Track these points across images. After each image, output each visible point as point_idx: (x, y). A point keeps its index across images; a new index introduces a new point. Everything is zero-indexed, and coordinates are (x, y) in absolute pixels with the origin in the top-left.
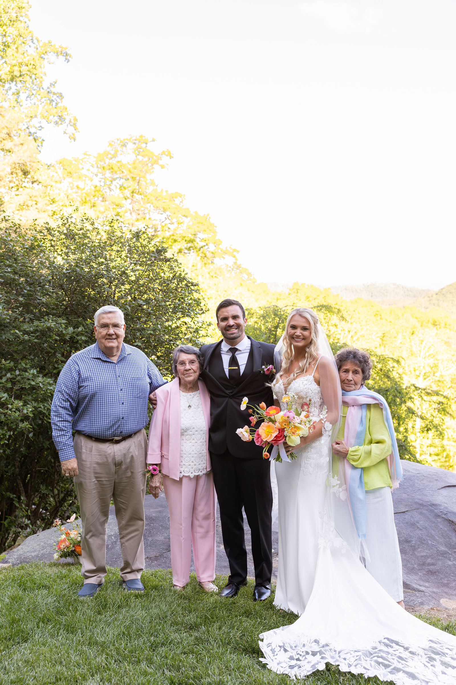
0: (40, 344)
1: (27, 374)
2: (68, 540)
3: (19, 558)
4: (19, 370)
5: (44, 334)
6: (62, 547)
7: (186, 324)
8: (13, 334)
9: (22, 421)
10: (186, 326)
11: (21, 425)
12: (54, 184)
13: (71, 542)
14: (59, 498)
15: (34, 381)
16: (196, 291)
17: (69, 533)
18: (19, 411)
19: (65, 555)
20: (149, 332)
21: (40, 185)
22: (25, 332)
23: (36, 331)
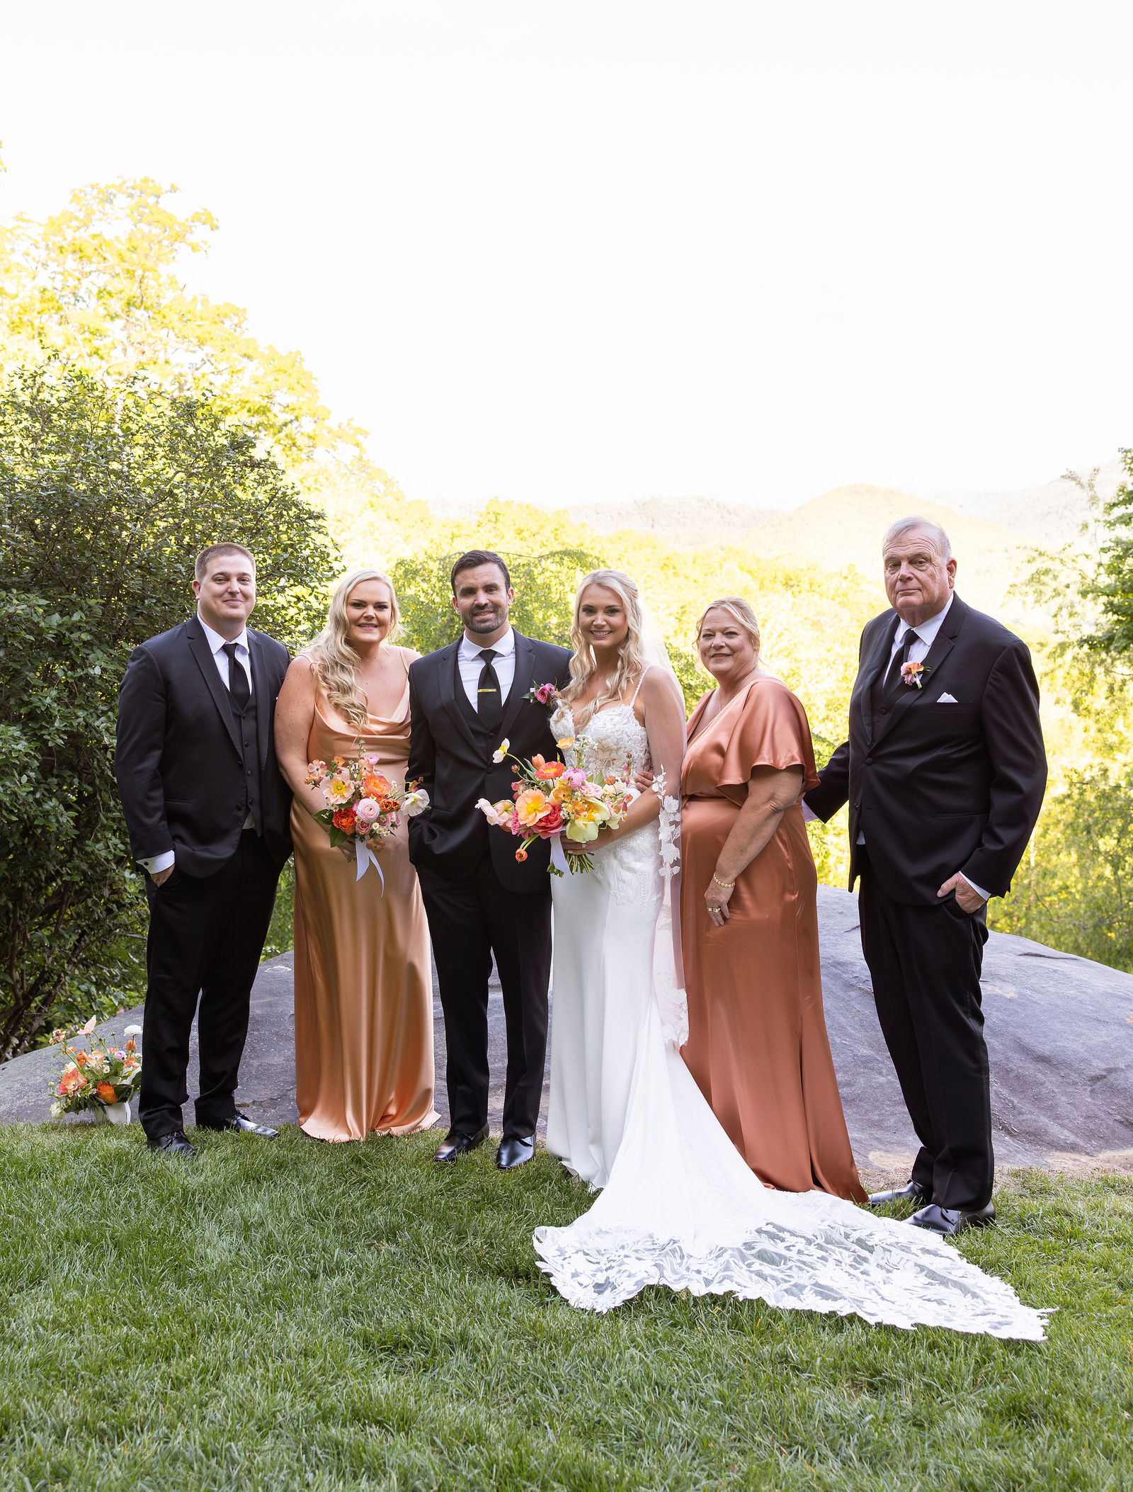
2: (83, 1072)
6: (71, 1088)
7: (299, 599)
10: (301, 605)
13: (90, 1076)
14: (22, 988)
17: (84, 1058)
19: (77, 1105)
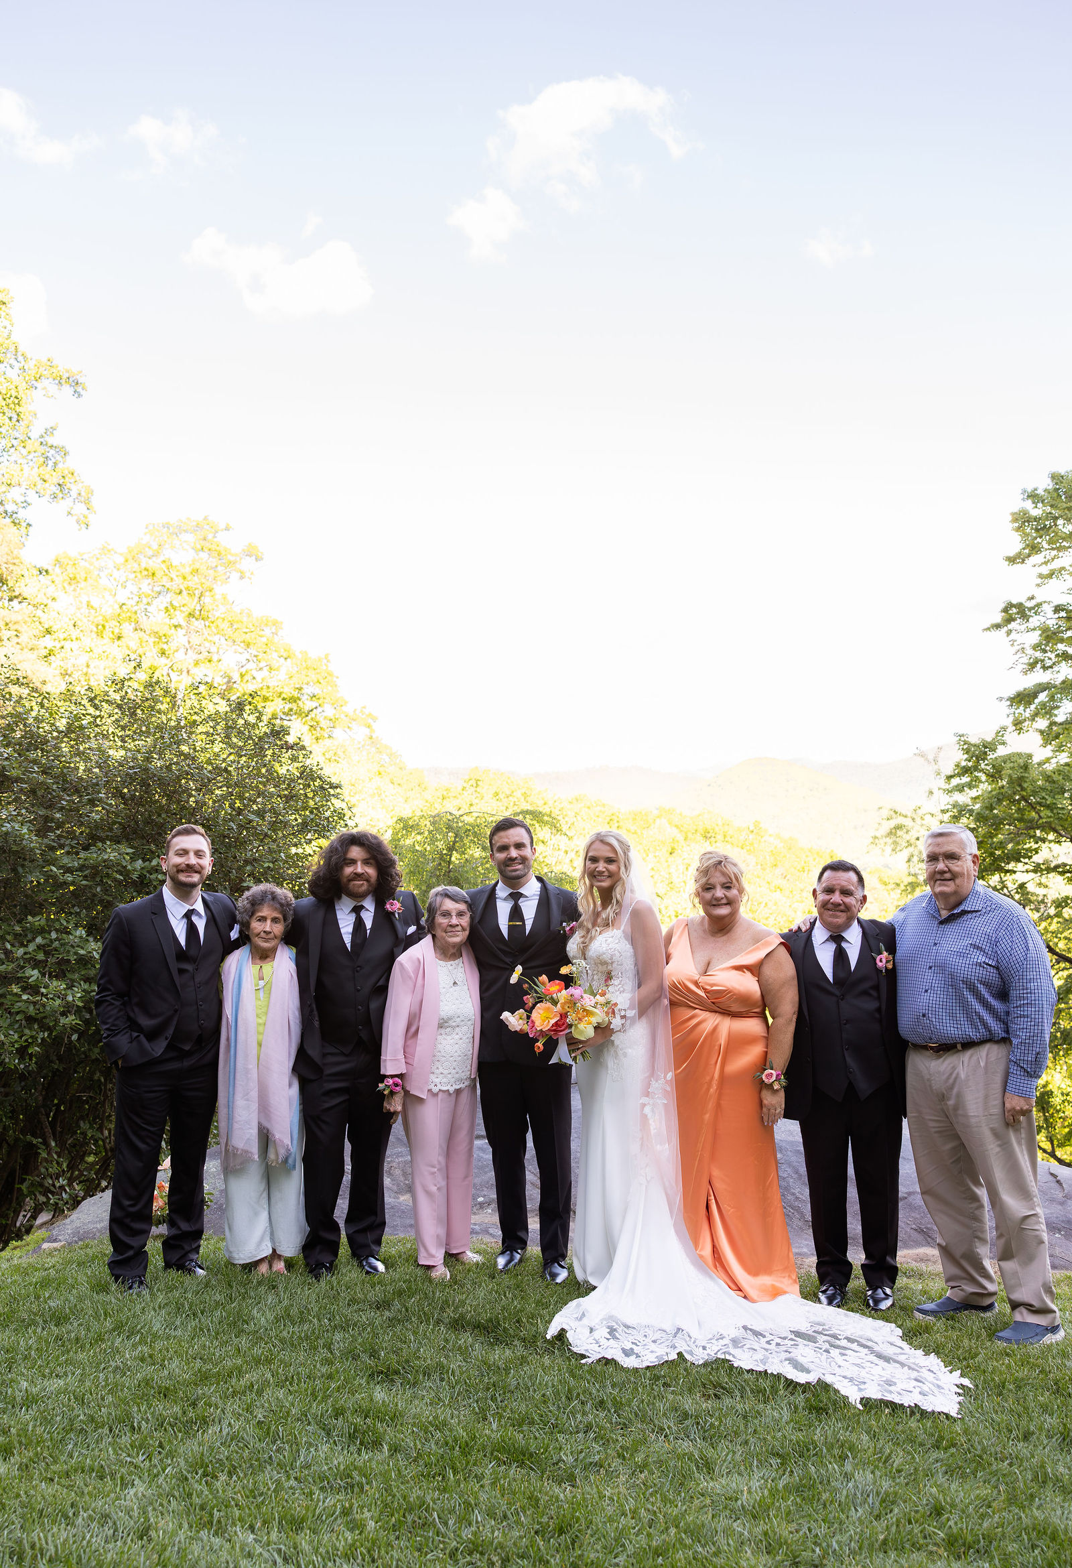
0: (90, 887)
1: (71, 937)
3: (76, 1233)
4: (57, 931)
5: (95, 872)
8: (46, 874)
9: (64, 1014)
11: (64, 1021)
12: (49, 602)
15: (82, 948)
16: (336, 796)
18: (59, 997)
20: (266, 865)
21: (25, 604)
22: (69, 870)
23: (82, 868)
